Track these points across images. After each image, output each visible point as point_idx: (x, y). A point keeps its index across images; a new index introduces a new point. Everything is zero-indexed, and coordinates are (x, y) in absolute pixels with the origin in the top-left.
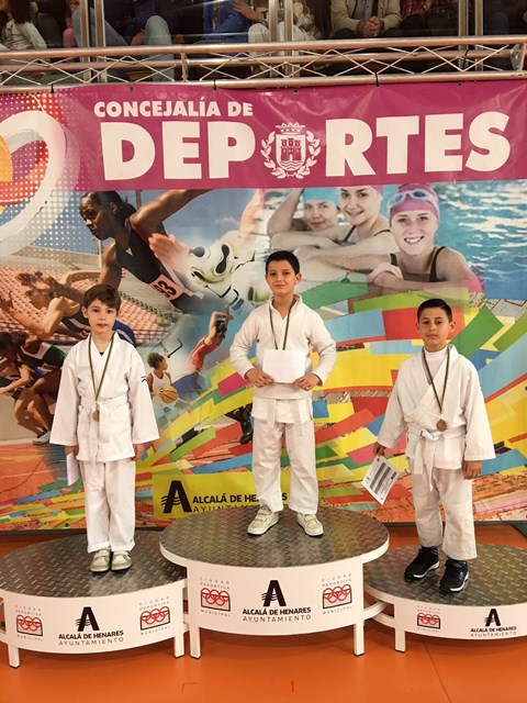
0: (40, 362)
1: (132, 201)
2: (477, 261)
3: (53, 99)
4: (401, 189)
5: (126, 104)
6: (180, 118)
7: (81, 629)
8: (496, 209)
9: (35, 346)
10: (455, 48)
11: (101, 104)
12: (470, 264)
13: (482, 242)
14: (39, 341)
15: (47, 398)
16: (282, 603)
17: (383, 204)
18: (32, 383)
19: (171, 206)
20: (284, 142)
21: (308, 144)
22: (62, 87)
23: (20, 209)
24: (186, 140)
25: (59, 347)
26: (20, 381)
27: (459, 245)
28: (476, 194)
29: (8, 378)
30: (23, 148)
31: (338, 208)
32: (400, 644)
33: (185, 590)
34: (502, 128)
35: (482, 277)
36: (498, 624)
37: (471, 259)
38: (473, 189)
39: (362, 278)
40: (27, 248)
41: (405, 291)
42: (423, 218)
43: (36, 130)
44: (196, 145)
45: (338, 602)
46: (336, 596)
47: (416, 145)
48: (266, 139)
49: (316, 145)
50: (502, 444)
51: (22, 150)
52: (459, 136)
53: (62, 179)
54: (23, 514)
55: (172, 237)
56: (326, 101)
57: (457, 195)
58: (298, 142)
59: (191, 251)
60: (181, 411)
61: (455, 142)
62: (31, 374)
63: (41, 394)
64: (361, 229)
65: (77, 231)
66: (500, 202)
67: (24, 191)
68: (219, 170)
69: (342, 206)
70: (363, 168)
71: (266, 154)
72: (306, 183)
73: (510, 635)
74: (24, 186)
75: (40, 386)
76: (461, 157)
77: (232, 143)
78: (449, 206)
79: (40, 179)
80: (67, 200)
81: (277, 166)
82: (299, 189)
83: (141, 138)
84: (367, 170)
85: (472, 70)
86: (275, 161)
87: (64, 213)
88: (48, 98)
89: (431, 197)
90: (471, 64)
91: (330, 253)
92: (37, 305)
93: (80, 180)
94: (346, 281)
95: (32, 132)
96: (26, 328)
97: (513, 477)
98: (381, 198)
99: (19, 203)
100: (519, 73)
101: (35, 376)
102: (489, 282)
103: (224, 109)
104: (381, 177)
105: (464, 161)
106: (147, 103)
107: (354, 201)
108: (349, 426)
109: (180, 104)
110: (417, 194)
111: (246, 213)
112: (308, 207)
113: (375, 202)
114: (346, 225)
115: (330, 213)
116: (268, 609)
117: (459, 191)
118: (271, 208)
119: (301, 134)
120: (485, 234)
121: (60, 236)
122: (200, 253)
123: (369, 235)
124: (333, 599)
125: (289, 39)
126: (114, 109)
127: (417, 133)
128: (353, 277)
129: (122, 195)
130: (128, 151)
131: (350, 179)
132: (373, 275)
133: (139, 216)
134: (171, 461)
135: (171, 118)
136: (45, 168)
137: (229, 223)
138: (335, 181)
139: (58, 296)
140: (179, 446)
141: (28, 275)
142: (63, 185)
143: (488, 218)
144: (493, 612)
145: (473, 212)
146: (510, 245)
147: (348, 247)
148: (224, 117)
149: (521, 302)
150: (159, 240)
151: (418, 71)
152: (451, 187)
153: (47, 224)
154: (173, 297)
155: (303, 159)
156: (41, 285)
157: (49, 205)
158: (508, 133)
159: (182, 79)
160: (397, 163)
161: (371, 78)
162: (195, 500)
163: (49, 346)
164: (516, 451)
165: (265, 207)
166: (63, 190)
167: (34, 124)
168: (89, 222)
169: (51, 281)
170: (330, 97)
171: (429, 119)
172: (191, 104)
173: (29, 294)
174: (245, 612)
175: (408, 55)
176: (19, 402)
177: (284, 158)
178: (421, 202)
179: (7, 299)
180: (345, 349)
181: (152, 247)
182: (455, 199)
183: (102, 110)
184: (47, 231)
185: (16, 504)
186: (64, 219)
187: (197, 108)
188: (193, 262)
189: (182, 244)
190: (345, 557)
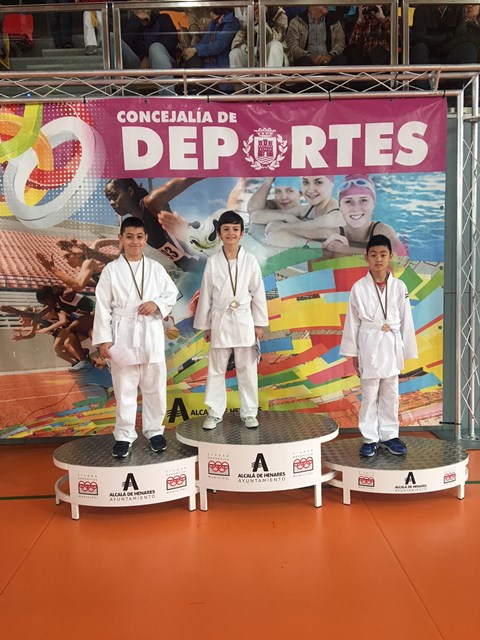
0: (74, 309)
1: (146, 186)
2: (403, 233)
3: (85, 108)
4: (347, 179)
5: (141, 113)
6: (182, 124)
7: (126, 489)
8: (418, 194)
9: (71, 296)
10: (388, 73)
11: (123, 113)
12: (398, 235)
13: (406, 219)
14: (74, 292)
15: (80, 336)
16: (266, 469)
17: (334, 189)
18: (68, 324)
19: (175, 190)
20: (260, 142)
21: (278, 144)
22: (92, 99)
23: (60, 192)
24: (186, 140)
25: (89, 297)
26: (58, 323)
27: (390, 220)
28: (403, 183)
29: (50, 320)
30: (62, 145)
31: (301, 193)
32: (347, 499)
33: (197, 463)
34: (422, 133)
35: (407, 245)
36: (414, 482)
37: (399, 231)
38: (401, 179)
39: (319, 245)
40: (65, 222)
41: (350, 255)
42: (364, 201)
43: (72, 131)
44: (194, 144)
45: (304, 469)
46: (302, 464)
47: (359, 145)
48: (247, 140)
49: (285, 145)
50: (421, 369)
51: (61, 146)
52: (390, 140)
53: (92, 169)
54: (62, 424)
55: (175, 214)
56: (291, 112)
57: (389, 183)
58: (271, 143)
59: (190, 224)
60: (182, 346)
61: (388, 144)
62: (67, 317)
63: (74, 333)
64: (318, 208)
65: (103, 209)
66: (421, 189)
67: (63, 178)
68: (211, 163)
69: (303, 191)
70: (319, 162)
71: (246, 151)
72: (277, 173)
73: (422, 490)
74: (63, 174)
75: (74, 327)
76: (392, 155)
77: (222, 142)
78: (383, 191)
79: (75, 169)
80: (96, 185)
81: (255, 160)
82: (272, 178)
83: (153, 139)
84: (323, 164)
85: (401, 90)
86: (253, 157)
87: (94, 195)
88: (81, 107)
89: (369, 185)
90: (400, 85)
91: (294, 226)
92: (73, 265)
93: (105, 170)
94: (306, 247)
95: (69, 133)
96: (64, 282)
97: (429, 393)
98: (332, 185)
99: (59, 187)
100: (436, 92)
101: (70, 319)
102: (413, 249)
103: (215, 117)
104: (333, 170)
105: (394, 158)
106: (157, 112)
107: (312, 187)
108: (308, 356)
109: (182, 113)
110: (359, 182)
111: (232, 195)
112: (278, 191)
113: (329, 188)
114: (306, 205)
115: (294, 196)
116: (256, 473)
117: (390, 180)
118: (250, 192)
119: (273, 136)
120: (409, 213)
121: (90, 212)
122: (196, 226)
123: (323, 212)
124: (300, 467)
125: (264, 66)
126: (132, 117)
127: (359, 136)
128: (312, 245)
129: (138, 181)
130: (143, 148)
131: (309, 171)
132: (327, 242)
133: (151, 197)
134: (175, 383)
135: (176, 124)
136: (79, 161)
137: (218, 204)
138: (298, 172)
139: (89, 258)
140: (180, 372)
141: (66, 242)
142: (93, 174)
143: (412, 200)
144: (411, 474)
145: (400, 196)
146: (428, 221)
147: (308, 222)
148: (215, 123)
149: (435, 263)
150: (166, 216)
151: (360, 90)
152: (385, 177)
153: (81, 203)
154: (176, 259)
155: (275, 156)
156: (76, 250)
157: (82, 188)
158: (426, 138)
159: (183, 94)
160: (344, 159)
161: (325, 95)
162: (193, 413)
163: (82, 296)
164: (432, 374)
165: (246, 191)
166: (93, 178)
167: (71, 127)
168: (112, 202)
169: (83, 247)
170: (295, 109)
171: (369, 127)
172: (190, 113)
173: (67, 256)
174: (240, 476)
175: (354, 77)
176: (58, 339)
177: (260, 154)
178: (362, 189)
179: (50, 260)
180: (306, 298)
181: (160, 221)
182: (387, 187)
183: (123, 117)
184: (81, 208)
185: (55, 417)
186: (94, 200)
187: (195, 116)
188: (191, 233)
189: (183, 219)
190: (308, 438)
